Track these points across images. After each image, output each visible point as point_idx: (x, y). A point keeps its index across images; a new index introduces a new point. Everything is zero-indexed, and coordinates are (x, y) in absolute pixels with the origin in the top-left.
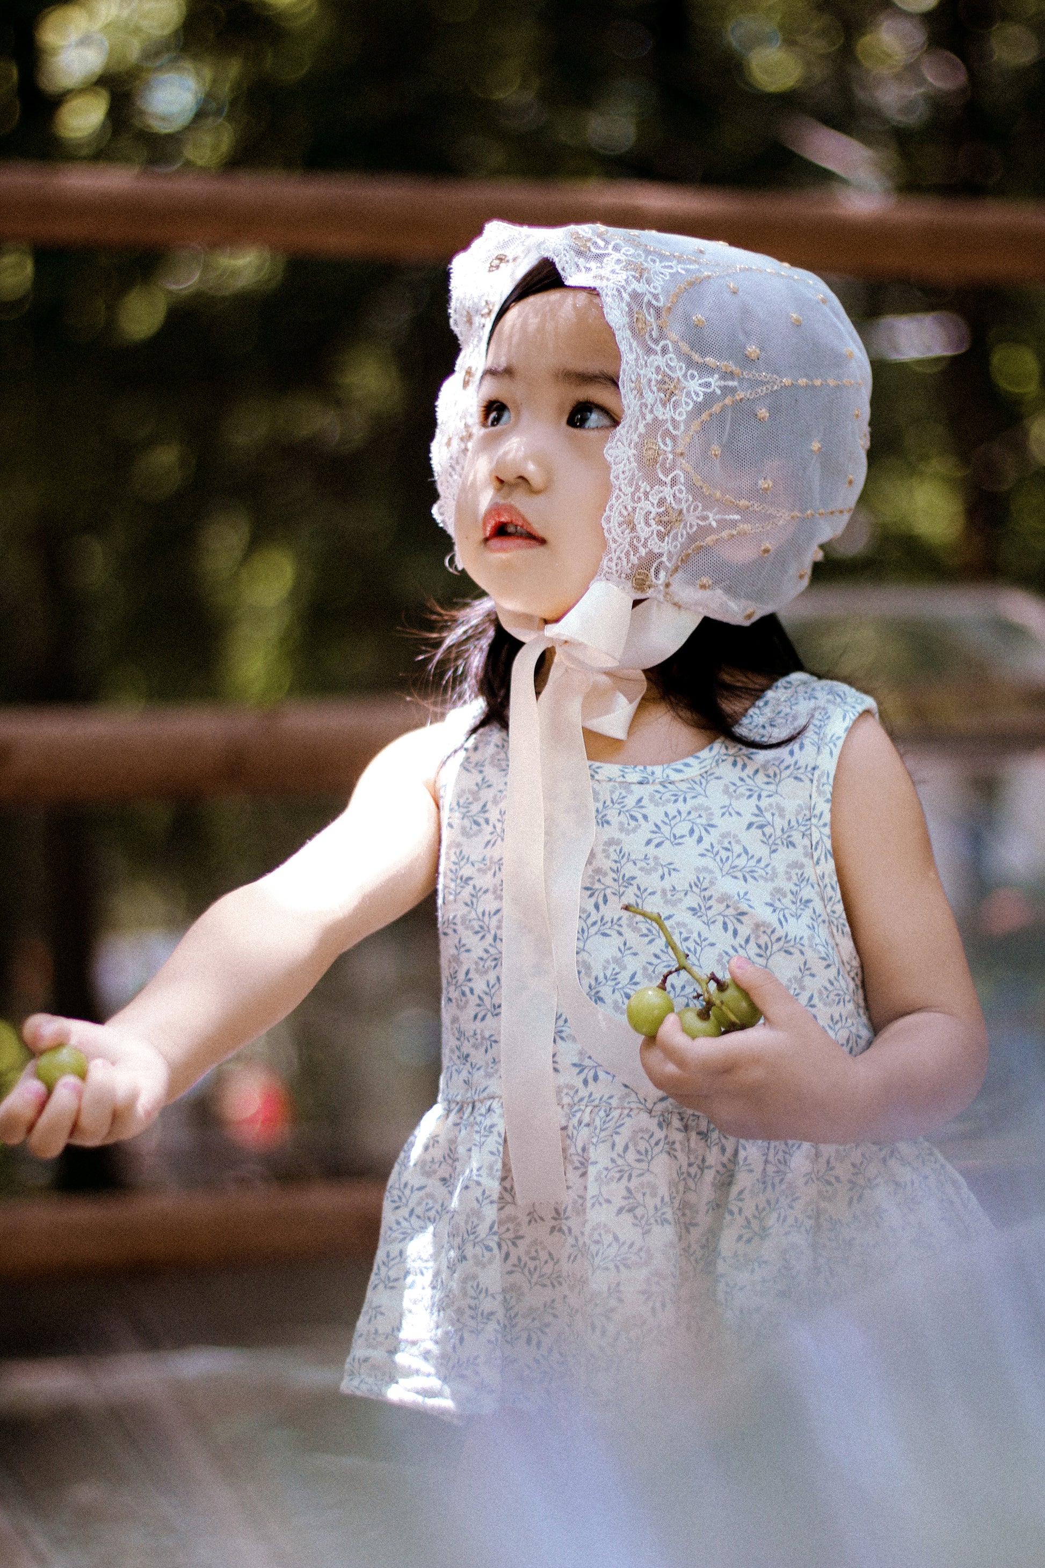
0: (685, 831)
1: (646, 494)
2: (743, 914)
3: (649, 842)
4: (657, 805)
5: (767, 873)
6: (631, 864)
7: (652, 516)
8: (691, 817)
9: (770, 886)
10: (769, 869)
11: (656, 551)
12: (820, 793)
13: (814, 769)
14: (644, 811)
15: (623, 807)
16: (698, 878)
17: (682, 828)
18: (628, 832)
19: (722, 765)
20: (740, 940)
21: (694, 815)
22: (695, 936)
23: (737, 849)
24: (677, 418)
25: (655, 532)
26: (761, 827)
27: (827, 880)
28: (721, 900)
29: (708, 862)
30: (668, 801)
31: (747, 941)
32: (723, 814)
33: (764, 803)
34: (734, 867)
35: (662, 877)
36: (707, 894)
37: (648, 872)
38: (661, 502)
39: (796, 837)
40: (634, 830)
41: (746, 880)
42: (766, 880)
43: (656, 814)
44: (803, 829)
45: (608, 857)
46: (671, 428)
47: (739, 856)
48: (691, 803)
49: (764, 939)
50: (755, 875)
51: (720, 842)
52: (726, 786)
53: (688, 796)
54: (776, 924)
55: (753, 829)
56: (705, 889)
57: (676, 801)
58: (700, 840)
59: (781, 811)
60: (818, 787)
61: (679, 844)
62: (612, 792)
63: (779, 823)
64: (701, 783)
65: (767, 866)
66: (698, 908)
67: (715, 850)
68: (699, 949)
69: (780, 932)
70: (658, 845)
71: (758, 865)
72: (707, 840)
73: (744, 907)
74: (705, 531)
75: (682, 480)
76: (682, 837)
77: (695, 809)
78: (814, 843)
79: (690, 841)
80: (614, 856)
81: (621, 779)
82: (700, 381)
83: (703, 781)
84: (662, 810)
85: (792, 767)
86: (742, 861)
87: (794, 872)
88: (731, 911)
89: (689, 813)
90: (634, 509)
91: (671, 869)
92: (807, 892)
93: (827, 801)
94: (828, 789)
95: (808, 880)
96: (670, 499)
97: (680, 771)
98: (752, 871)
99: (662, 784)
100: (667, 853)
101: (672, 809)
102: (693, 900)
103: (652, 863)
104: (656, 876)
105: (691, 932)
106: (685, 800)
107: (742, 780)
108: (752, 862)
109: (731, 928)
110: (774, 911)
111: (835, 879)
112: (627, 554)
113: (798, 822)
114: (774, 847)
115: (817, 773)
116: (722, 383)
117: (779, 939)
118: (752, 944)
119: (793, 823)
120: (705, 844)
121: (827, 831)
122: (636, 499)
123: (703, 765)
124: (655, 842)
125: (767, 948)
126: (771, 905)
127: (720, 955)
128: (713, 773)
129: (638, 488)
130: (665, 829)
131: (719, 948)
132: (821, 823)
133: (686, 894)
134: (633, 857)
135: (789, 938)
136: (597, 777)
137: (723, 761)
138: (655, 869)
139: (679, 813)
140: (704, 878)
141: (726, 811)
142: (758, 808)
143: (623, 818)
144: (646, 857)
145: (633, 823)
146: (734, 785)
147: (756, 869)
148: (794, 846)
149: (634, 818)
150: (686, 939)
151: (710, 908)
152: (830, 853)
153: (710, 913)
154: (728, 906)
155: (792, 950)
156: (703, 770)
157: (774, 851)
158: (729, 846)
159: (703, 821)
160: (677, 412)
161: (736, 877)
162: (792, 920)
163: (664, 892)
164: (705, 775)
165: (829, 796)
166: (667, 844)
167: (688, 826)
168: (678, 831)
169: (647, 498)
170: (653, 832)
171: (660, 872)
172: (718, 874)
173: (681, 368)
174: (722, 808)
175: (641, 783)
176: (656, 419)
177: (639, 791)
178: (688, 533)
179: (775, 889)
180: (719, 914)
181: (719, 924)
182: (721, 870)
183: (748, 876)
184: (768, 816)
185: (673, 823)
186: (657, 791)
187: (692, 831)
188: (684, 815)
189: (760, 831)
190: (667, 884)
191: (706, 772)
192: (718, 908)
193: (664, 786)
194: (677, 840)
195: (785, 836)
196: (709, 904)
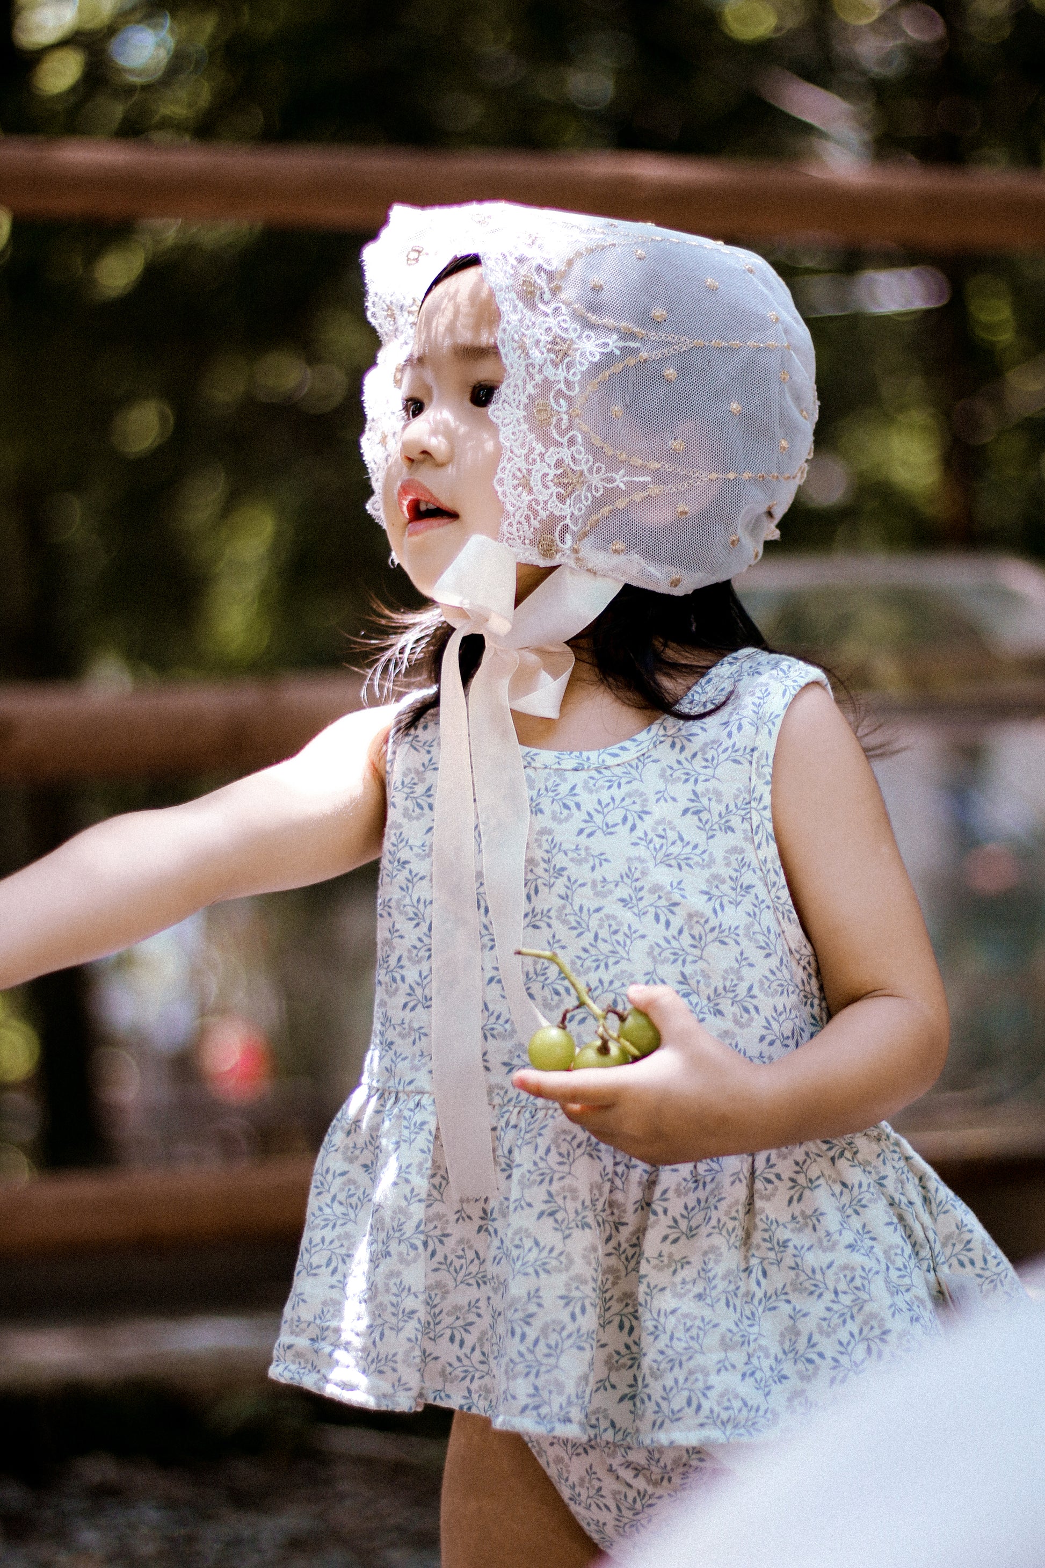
0: (619, 819)
1: (542, 455)
2: (676, 904)
3: (581, 831)
4: (591, 792)
5: (703, 860)
6: (562, 854)
7: (550, 477)
8: (624, 804)
9: (707, 873)
10: (705, 856)
11: (557, 513)
12: (760, 775)
13: (753, 750)
14: (576, 799)
15: (557, 795)
16: (629, 868)
17: (615, 816)
18: (560, 822)
19: (660, 747)
20: (673, 931)
21: (628, 801)
22: (625, 929)
23: (673, 836)
24: (570, 377)
25: (555, 494)
26: (697, 812)
27: (769, 865)
28: (653, 890)
29: (642, 851)
30: (602, 787)
31: (680, 932)
32: (658, 800)
33: (700, 788)
34: (668, 855)
35: (593, 868)
36: (638, 884)
37: (579, 862)
38: (559, 464)
39: (735, 821)
40: (567, 819)
41: (680, 868)
42: (703, 867)
43: (588, 801)
44: (743, 812)
45: (540, 846)
46: (564, 389)
47: (673, 843)
48: (625, 789)
49: (697, 930)
50: (690, 862)
51: (654, 830)
52: (663, 770)
53: (623, 781)
54: (709, 913)
55: (689, 815)
56: (637, 880)
57: (610, 787)
58: (633, 828)
59: (718, 794)
60: (757, 769)
61: (611, 833)
62: (547, 780)
63: (717, 808)
64: (637, 767)
65: (704, 852)
66: (628, 899)
67: (649, 838)
68: (628, 941)
69: (713, 922)
70: (590, 835)
71: (694, 851)
72: (641, 828)
73: (676, 897)
74: (611, 494)
75: (580, 439)
76: (615, 825)
77: (629, 795)
78: (754, 828)
79: (623, 830)
80: (546, 846)
81: (557, 766)
82: (597, 342)
83: (640, 764)
84: (595, 797)
85: (730, 749)
86: (675, 850)
87: (733, 858)
88: (663, 902)
89: (623, 799)
90: (529, 471)
91: (602, 859)
92: (748, 878)
93: (767, 783)
94: (768, 770)
95: (749, 866)
96: (568, 460)
97: (616, 755)
98: (687, 859)
99: (597, 770)
100: (599, 843)
101: (605, 796)
102: (624, 891)
103: (583, 853)
104: (587, 867)
105: (620, 924)
106: (619, 785)
107: (679, 762)
108: (688, 849)
109: (663, 919)
110: (710, 899)
111: (778, 863)
112: (528, 518)
113: (736, 805)
114: (711, 833)
115: (756, 754)
116: (622, 344)
117: (713, 929)
118: (686, 934)
119: (732, 807)
120: (639, 832)
121: (768, 814)
122: (530, 460)
123: (640, 748)
124: (587, 831)
125: (701, 938)
126: (707, 893)
127: (651, 947)
128: (650, 756)
129: (532, 450)
130: (598, 818)
131: (650, 940)
132: (761, 806)
133: (617, 885)
134: (564, 847)
135: (723, 927)
136: (533, 764)
137: (661, 742)
138: (586, 861)
139: (613, 799)
140: (636, 869)
141: (661, 796)
142: (695, 793)
143: (557, 807)
144: (577, 848)
145: (566, 812)
146: (671, 768)
147: (692, 856)
148: (733, 831)
149: (566, 807)
150: (615, 932)
151: (641, 899)
152: (771, 835)
153: (641, 905)
154: (660, 897)
155: (726, 940)
156: (639, 754)
157: (712, 837)
158: (663, 833)
159: (637, 808)
160: (571, 372)
161: (670, 866)
162: (729, 909)
163: (594, 883)
164: (642, 758)
165: (769, 778)
166: (599, 833)
167: (622, 812)
168: (610, 820)
169: (542, 460)
170: (586, 821)
171: (591, 864)
172: (651, 864)
173: (575, 330)
174: (657, 793)
175: (576, 770)
176: (546, 380)
177: (573, 778)
178: (593, 496)
179: (712, 875)
180: (651, 905)
181: (651, 916)
182: (655, 858)
183: (682, 863)
184: (705, 801)
185: (606, 810)
186: (591, 778)
187: (625, 819)
188: (617, 802)
189: (696, 817)
190: (597, 875)
191: (643, 755)
192: (649, 898)
193: (600, 772)
194: (609, 829)
195: (723, 821)
196: (640, 895)
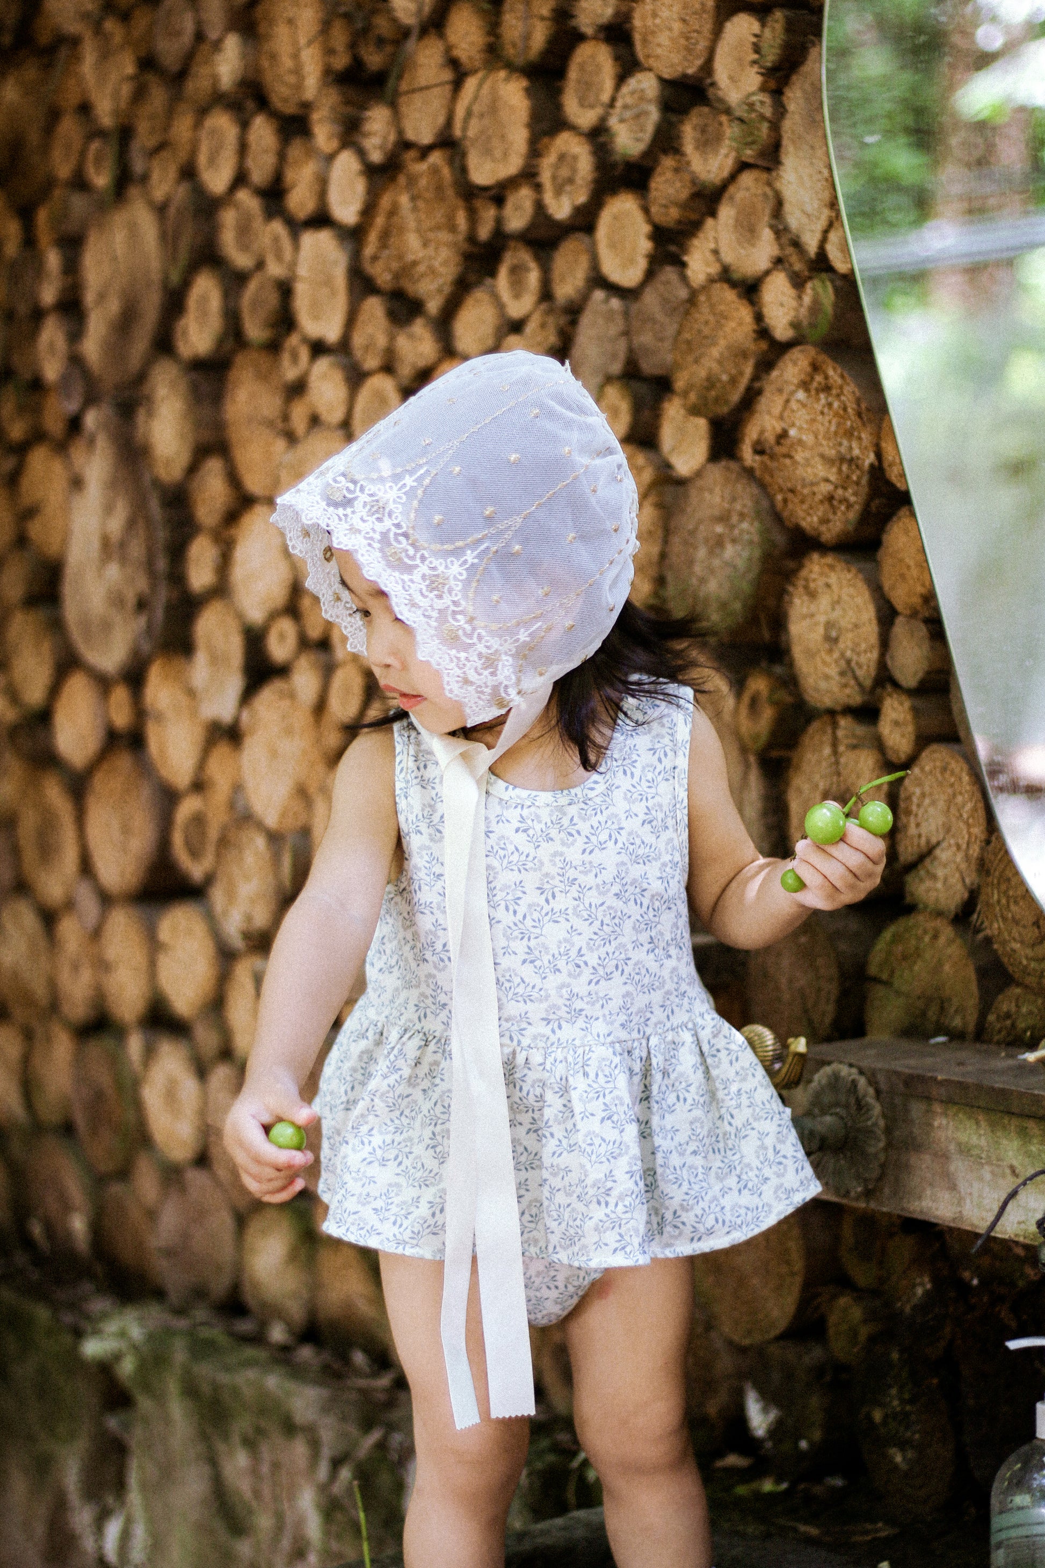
2: (645, 890)
3: (584, 851)
5: (656, 855)
6: (573, 869)
7: (479, 668)
8: (608, 825)
13: (674, 769)
14: (576, 827)
15: (562, 826)
17: (604, 836)
20: (644, 908)
21: (609, 822)
22: (619, 913)
25: (488, 675)
28: (631, 884)
29: (623, 857)
31: (648, 908)
32: (627, 818)
33: (650, 804)
36: (624, 881)
37: (586, 873)
38: (480, 656)
42: (656, 860)
43: (584, 827)
45: (555, 865)
46: (455, 609)
50: (650, 858)
51: (628, 840)
52: (625, 794)
53: (603, 808)
54: (664, 891)
55: (645, 825)
58: (616, 843)
59: (661, 806)
61: (604, 849)
62: (551, 815)
64: (609, 796)
65: (655, 848)
66: (619, 893)
67: (625, 847)
68: (622, 922)
69: (665, 896)
70: (590, 853)
71: (651, 850)
72: (619, 841)
73: (645, 886)
74: (522, 646)
75: (484, 633)
76: (605, 842)
79: (611, 844)
80: (560, 864)
81: (555, 804)
82: (459, 563)
83: (609, 793)
84: (588, 824)
86: (641, 852)
88: (638, 890)
89: (606, 822)
90: (465, 673)
91: (601, 868)
96: (484, 650)
97: (592, 789)
98: (646, 856)
99: (583, 802)
100: (597, 857)
101: (594, 822)
102: (616, 889)
103: (588, 866)
104: (591, 876)
105: (616, 911)
106: (601, 812)
107: (633, 787)
108: (646, 848)
109: (639, 902)
110: (662, 880)
112: (479, 698)
117: (665, 902)
120: (620, 844)
122: (461, 666)
125: (658, 909)
128: (615, 786)
130: (593, 839)
133: (612, 885)
134: (574, 864)
135: (670, 898)
137: (617, 771)
138: (590, 871)
141: (629, 814)
142: (647, 807)
143: (563, 835)
144: (583, 863)
145: (571, 839)
146: (629, 792)
147: (650, 853)
149: (571, 835)
150: (614, 918)
151: (626, 891)
153: (627, 894)
155: (672, 906)
159: (616, 827)
161: (639, 863)
164: (610, 788)
166: (596, 850)
168: (601, 839)
169: (469, 661)
170: (586, 843)
171: (594, 872)
172: (629, 865)
173: (441, 563)
174: (625, 813)
175: (570, 804)
176: (440, 611)
178: (512, 656)
182: (631, 861)
183: (645, 860)
186: (582, 809)
187: (611, 838)
188: (603, 824)
189: (650, 826)
190: (599, 880)
191: (610, 786)
192: (631, 889)
193: (586, 804)
194: (602, 846)
195: (664, 824)
196: (626, 887)
